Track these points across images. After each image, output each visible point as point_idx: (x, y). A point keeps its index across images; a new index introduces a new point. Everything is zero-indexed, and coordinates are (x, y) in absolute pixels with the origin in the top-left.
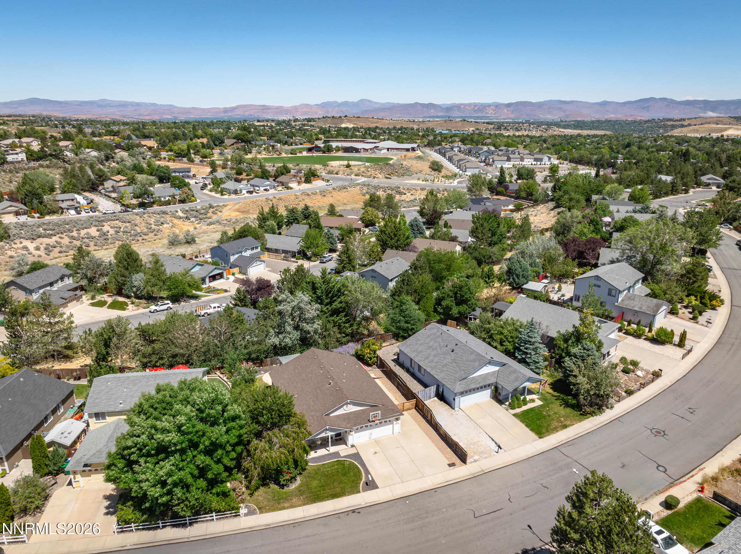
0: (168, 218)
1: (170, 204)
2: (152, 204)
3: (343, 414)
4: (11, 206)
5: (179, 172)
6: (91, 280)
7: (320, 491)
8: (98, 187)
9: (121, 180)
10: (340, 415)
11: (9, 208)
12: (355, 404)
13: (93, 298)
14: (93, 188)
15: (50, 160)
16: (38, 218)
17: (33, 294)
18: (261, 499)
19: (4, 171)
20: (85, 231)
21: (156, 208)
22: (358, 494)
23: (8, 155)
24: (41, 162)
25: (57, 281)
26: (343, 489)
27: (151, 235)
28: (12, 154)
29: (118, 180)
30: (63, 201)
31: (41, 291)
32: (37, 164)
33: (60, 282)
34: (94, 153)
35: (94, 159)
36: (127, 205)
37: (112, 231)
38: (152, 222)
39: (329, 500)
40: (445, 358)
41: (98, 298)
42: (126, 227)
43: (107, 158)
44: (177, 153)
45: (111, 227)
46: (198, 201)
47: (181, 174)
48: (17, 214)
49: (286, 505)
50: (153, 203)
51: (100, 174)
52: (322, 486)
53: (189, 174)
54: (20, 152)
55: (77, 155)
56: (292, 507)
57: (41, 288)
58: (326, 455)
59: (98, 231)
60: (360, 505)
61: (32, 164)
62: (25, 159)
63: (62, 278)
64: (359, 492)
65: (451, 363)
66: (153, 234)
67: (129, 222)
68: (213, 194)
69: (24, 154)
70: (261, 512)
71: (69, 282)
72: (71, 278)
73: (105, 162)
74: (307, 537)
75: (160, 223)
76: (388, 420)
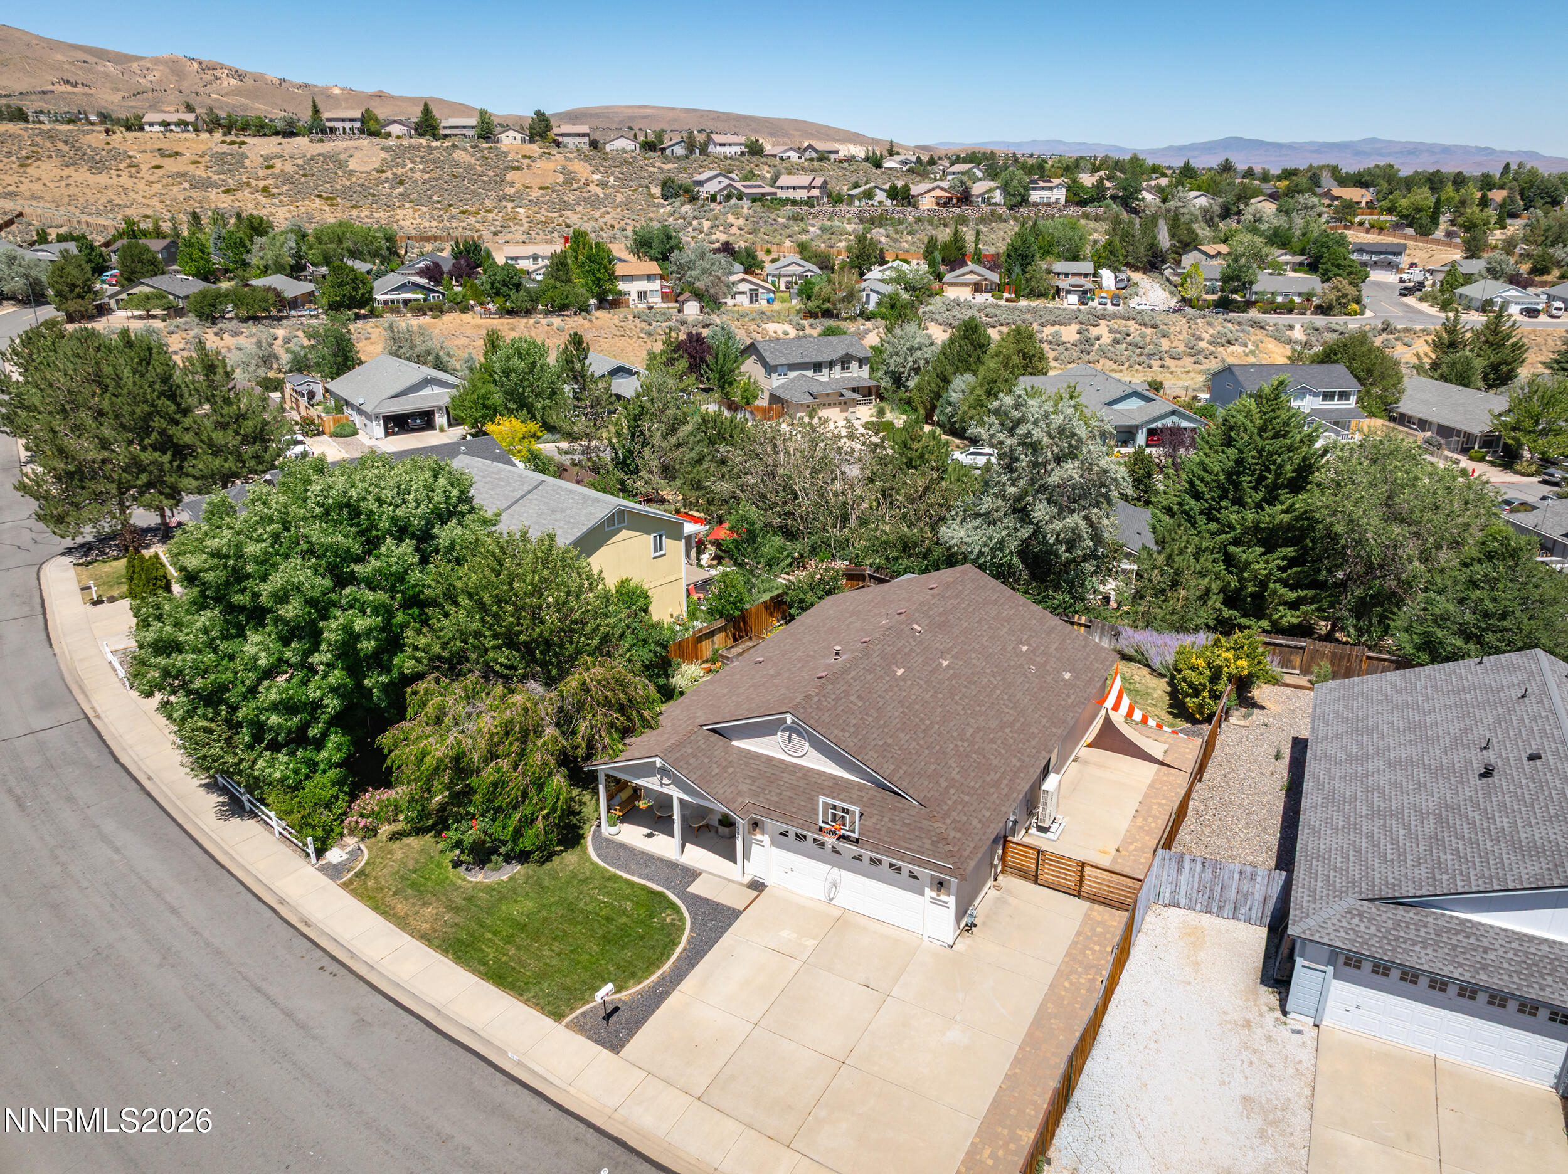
0: (1259, 334)
1: (1290, 311)
2: (1248, 305)
3: (770, 759)
4: (971, 272)
5: (1372, 253)
6: (897, 380)
7: (495, 933)
8: (1164, 262)
9: (1219, 254)
10: (757, 756)
11: (968, 276)
12: (819, 746)
13: (881, 412)
14: (1153, 263)
15: (1107, 206)
16: (1008, 300)
17: (774, 376)
18: (399, 855)
19: (1016, 219)
20: (1057, 327)
21: (1253, 314)
22: (548, 1022)
23: (1034, 189)
24: (1088, 209)
25: (831, 365)
26: (543, 975)
27: (1187, 361)
28: (1043, 188)
29: (1212, 252)
30: (1067, 275)
31: (792, 375)
32: (1080, 211)
33: (838, 368)
34: (1203, 201)
35: (1198, 213)
36: (1190, 300)
37: (1107, 338)
38: (1207, 336)
39: (474, 971)
40: (1420, 786)
41: (889, 416)
42: (1143, 336)
43: (1226, 213)
44: (1402, 217)
45: (1111, 331)
46: (1368, 314)
47: (1374, 258)
48: (977, 288)
49: (401, 908)
50: (1254, 303)
51: (1187, 239)
52: (523, 927)
53: (1397, 259)
54: (1057, 186)
55: (1164, 201)
56: (401, 922)
57: (792, 367)
58: (661, 860)
59: (1079, 333)
60: (502, 1052)
61: (1070, 211)
62: (1063, 200)
63: (845, 362)
64: (558, 1016)
65: (1422, 816)
66: (1193, 359)
67: (1155, 326)
68: (1424, 307)
69: (1064, 190)
70: (345, 886)
71: (860, 374)
72: (866, 368)
73: (1217, 219)
74: (288, 1014)
75: (1223, 341)
76: (906, 866)
